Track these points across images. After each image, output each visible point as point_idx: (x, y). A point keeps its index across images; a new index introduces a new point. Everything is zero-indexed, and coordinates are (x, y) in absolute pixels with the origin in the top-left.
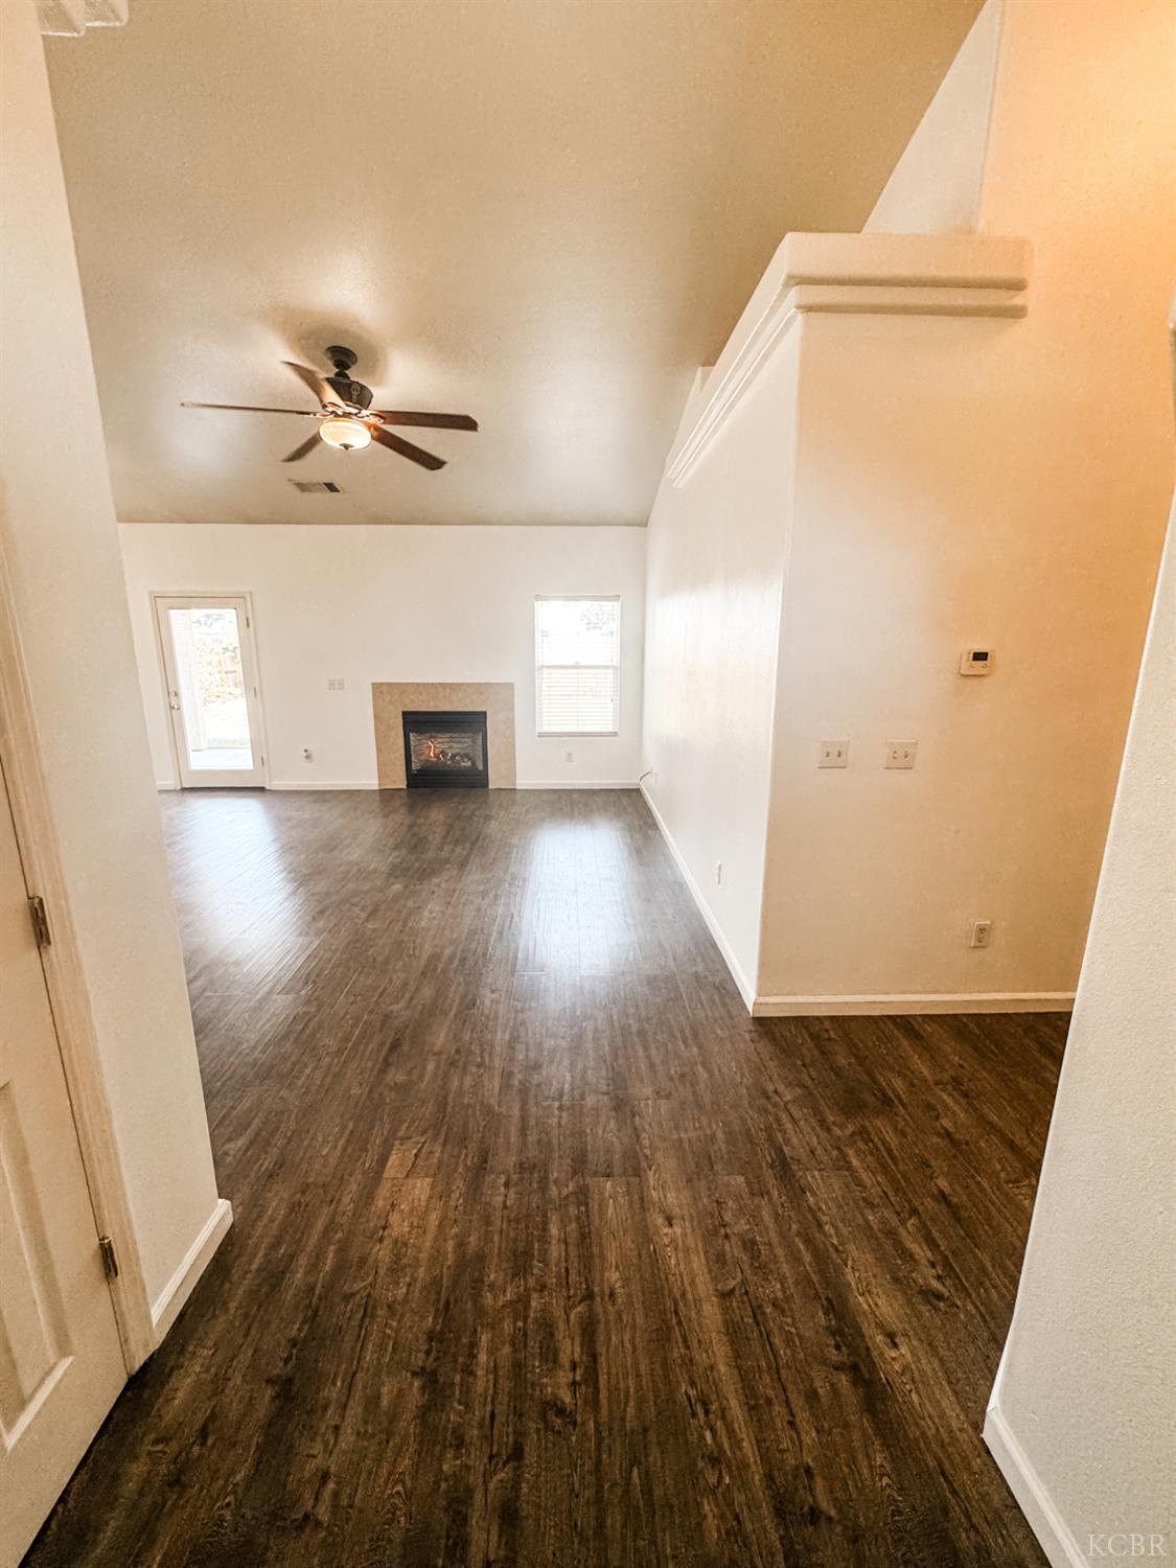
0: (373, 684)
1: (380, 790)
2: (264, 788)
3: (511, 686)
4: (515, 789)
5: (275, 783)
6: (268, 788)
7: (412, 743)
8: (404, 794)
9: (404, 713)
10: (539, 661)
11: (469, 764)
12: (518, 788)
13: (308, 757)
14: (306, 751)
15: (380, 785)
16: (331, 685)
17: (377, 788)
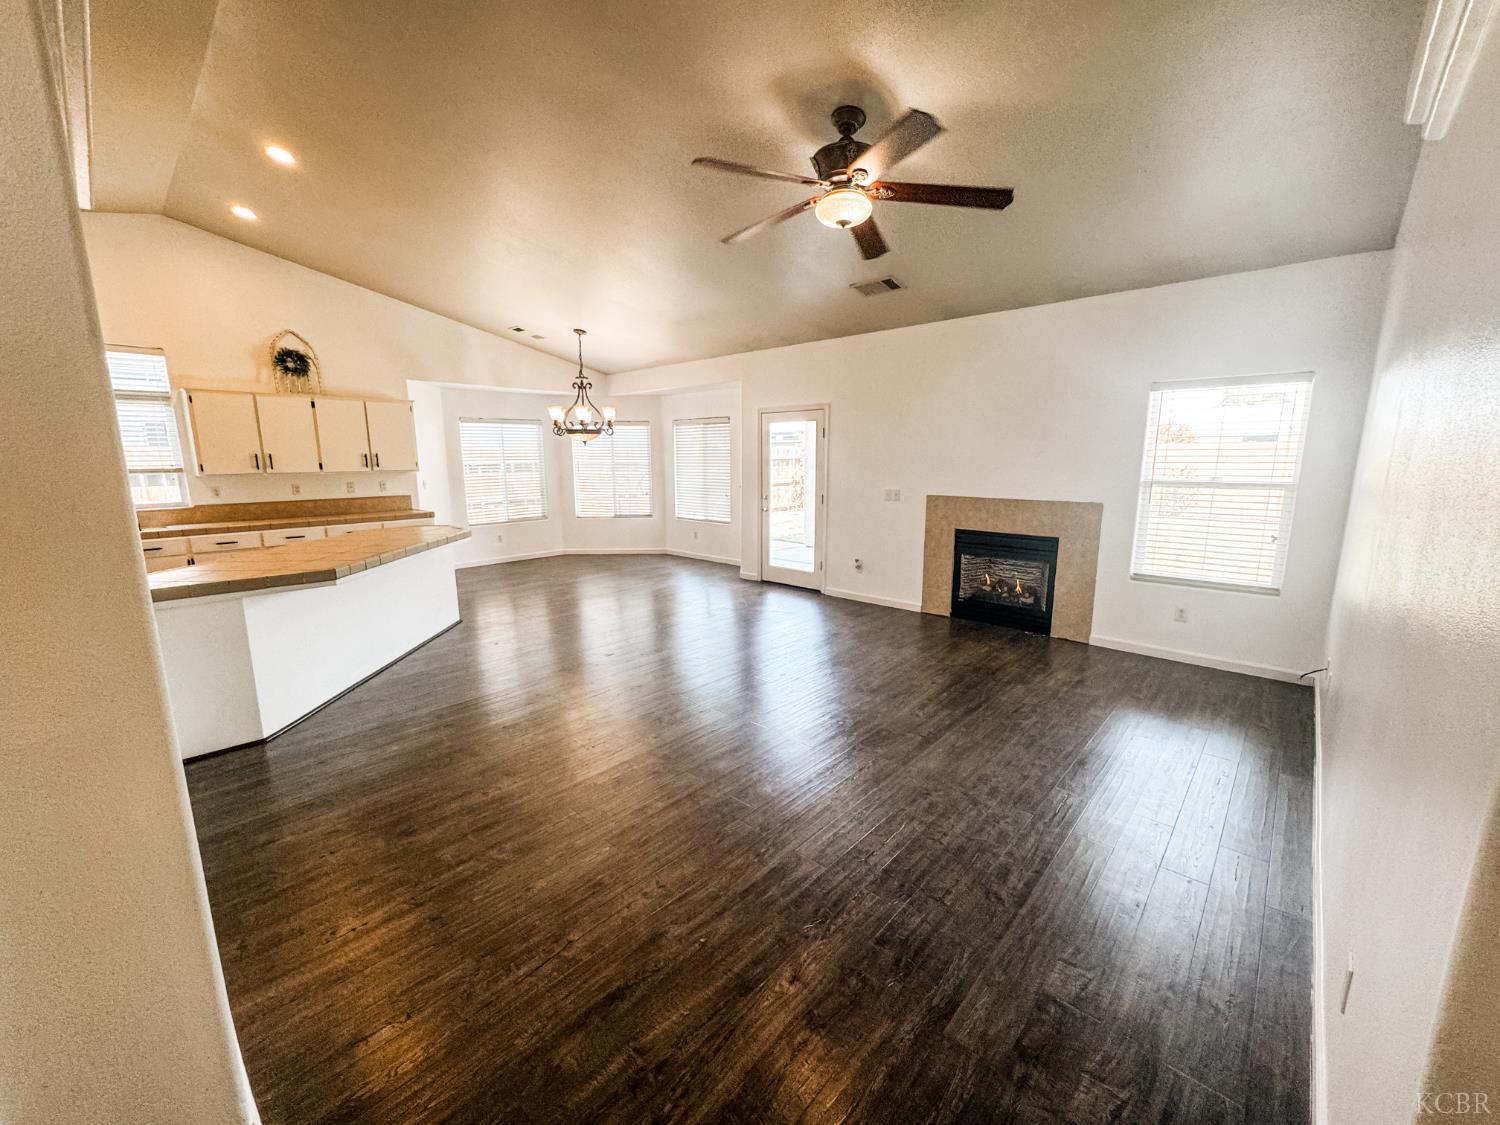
0: (928, 497)
1: (922, 613)
2: (819, 592)
3: (1098, 508)
4: (1087, 644)
5: (828, 588)
6: (823, 592)
7: (962, 566)
8: (947, 622)
9: (958, 532)
10: (1146, 473)
11: (1030, 601)
12: (1091, 643)
13: (859, 567)
14: (857, 561)
15: (922, 607)
16: (887, 495)
17: (919, 610)
